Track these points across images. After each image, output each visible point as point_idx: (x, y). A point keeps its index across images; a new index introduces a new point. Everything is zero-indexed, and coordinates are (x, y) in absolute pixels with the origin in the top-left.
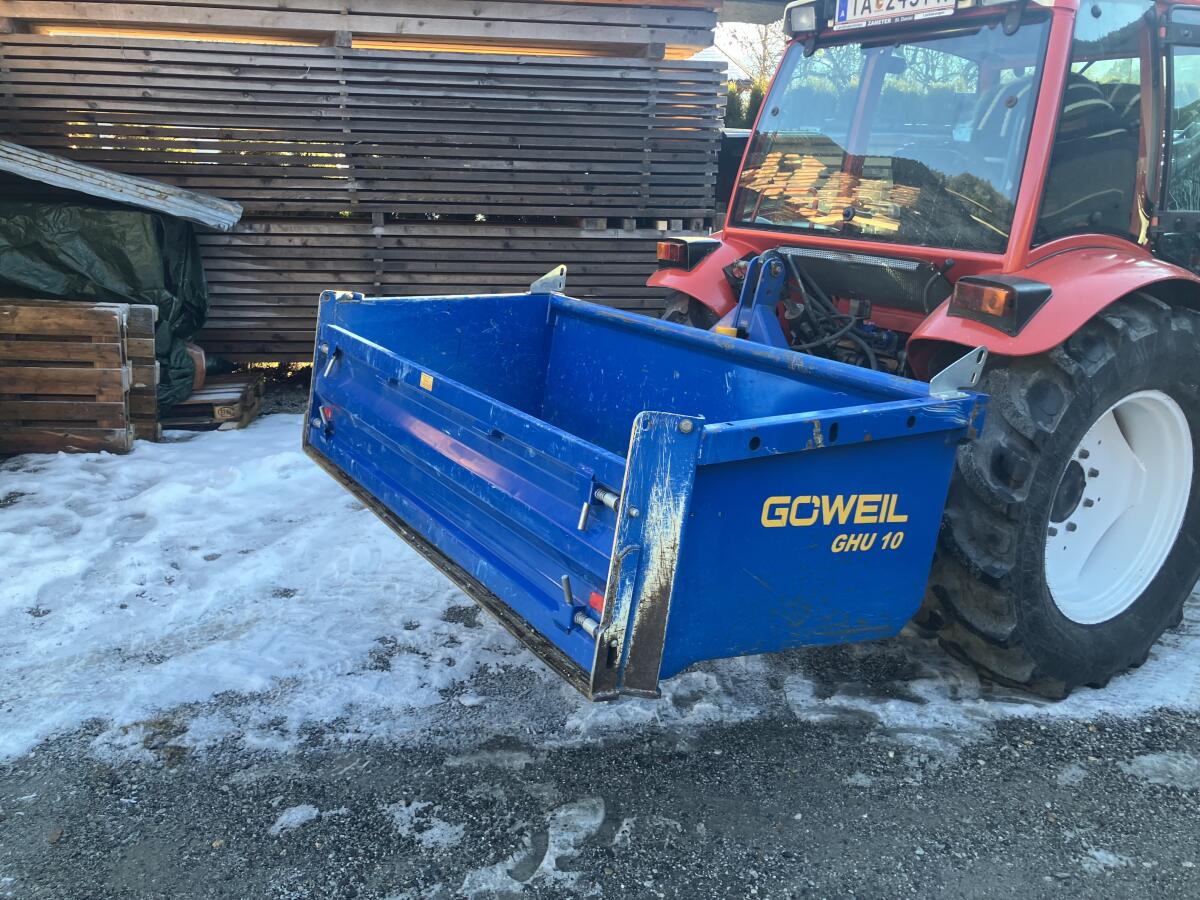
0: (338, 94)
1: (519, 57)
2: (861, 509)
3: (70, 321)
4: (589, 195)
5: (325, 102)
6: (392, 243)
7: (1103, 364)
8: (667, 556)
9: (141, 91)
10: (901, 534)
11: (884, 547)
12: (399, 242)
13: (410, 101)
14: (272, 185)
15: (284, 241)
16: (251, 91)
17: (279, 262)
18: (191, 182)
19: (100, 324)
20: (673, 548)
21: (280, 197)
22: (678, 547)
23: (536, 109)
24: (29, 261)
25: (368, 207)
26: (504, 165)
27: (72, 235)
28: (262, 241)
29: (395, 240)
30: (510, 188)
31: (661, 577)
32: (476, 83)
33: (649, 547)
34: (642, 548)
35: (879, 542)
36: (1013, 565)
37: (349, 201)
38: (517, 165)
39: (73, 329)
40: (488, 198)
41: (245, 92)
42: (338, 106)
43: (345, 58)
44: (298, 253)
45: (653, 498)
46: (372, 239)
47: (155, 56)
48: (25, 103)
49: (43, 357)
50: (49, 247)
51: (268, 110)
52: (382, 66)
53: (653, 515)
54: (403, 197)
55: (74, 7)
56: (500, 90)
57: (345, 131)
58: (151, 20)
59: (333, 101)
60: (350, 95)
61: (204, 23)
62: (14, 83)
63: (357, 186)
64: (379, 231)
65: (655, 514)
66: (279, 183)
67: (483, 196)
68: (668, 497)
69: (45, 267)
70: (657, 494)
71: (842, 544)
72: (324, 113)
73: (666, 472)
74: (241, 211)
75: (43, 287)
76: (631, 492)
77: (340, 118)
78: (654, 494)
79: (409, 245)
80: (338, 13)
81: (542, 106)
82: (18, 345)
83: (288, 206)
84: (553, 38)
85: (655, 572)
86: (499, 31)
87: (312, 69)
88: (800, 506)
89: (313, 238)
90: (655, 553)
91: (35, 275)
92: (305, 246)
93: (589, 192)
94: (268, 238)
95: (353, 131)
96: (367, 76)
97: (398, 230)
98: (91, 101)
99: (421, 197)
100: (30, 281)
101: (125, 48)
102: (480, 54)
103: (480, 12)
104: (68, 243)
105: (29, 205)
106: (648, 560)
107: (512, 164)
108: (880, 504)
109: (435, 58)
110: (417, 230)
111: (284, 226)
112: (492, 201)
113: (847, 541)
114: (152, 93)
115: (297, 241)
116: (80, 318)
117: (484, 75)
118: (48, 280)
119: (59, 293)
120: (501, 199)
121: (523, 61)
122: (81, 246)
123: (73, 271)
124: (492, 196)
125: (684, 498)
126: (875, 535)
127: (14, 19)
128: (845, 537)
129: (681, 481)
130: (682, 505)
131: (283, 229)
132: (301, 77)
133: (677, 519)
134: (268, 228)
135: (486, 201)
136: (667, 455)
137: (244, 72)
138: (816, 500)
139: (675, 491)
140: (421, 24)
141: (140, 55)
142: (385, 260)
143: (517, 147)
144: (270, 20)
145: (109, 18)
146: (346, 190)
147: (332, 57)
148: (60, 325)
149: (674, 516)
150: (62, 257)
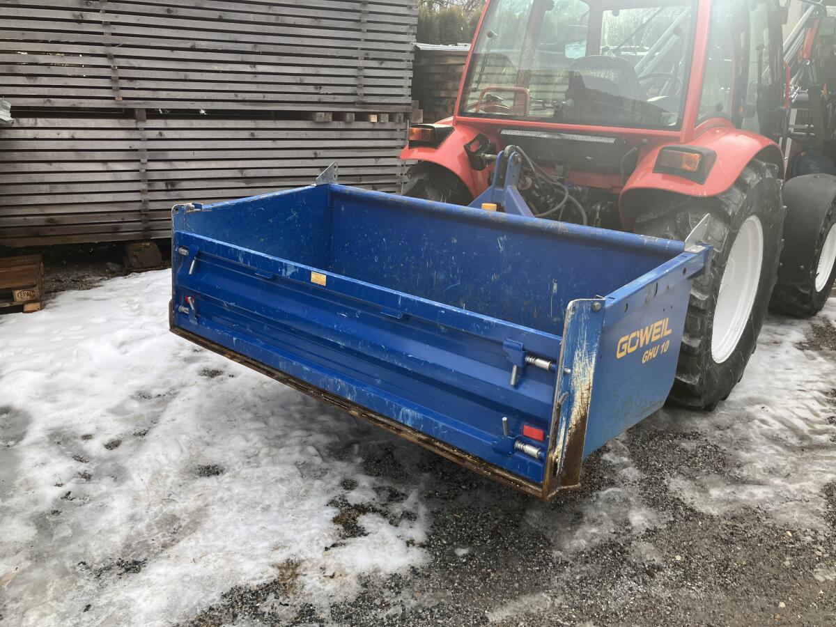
4: (319, 94)
8: (585, 395)
12: (161, 134)
20: (589, 390)
22: (591, 389)
25: (133, 104)
26: (248, 68)
31: (582, 410)
33: (574, 392)
34: (570, 394)
37: (112, 98)
45: (576, 358)
53: (576, 370)
54: (163, 95)
67: (232, 94)
68: (585, 356)
70: (578, 354)
73: (583, 339)
74: (9, 107)
76: (565, 358)
78: (576, 355)
83: (55, 102)
85: (578, 407)
90: (578, 395)
93: (317, 91)
99: (179, 95)
106: (573, 401)
107: (255, 67)
120: (247, 96)
125: (595, 355)
129: (593, 344)
130: (594, 360)
133: (591, 370)
135: (236, 99)
136: (584, 328)
139: (589, 352)
149: (589, 369)
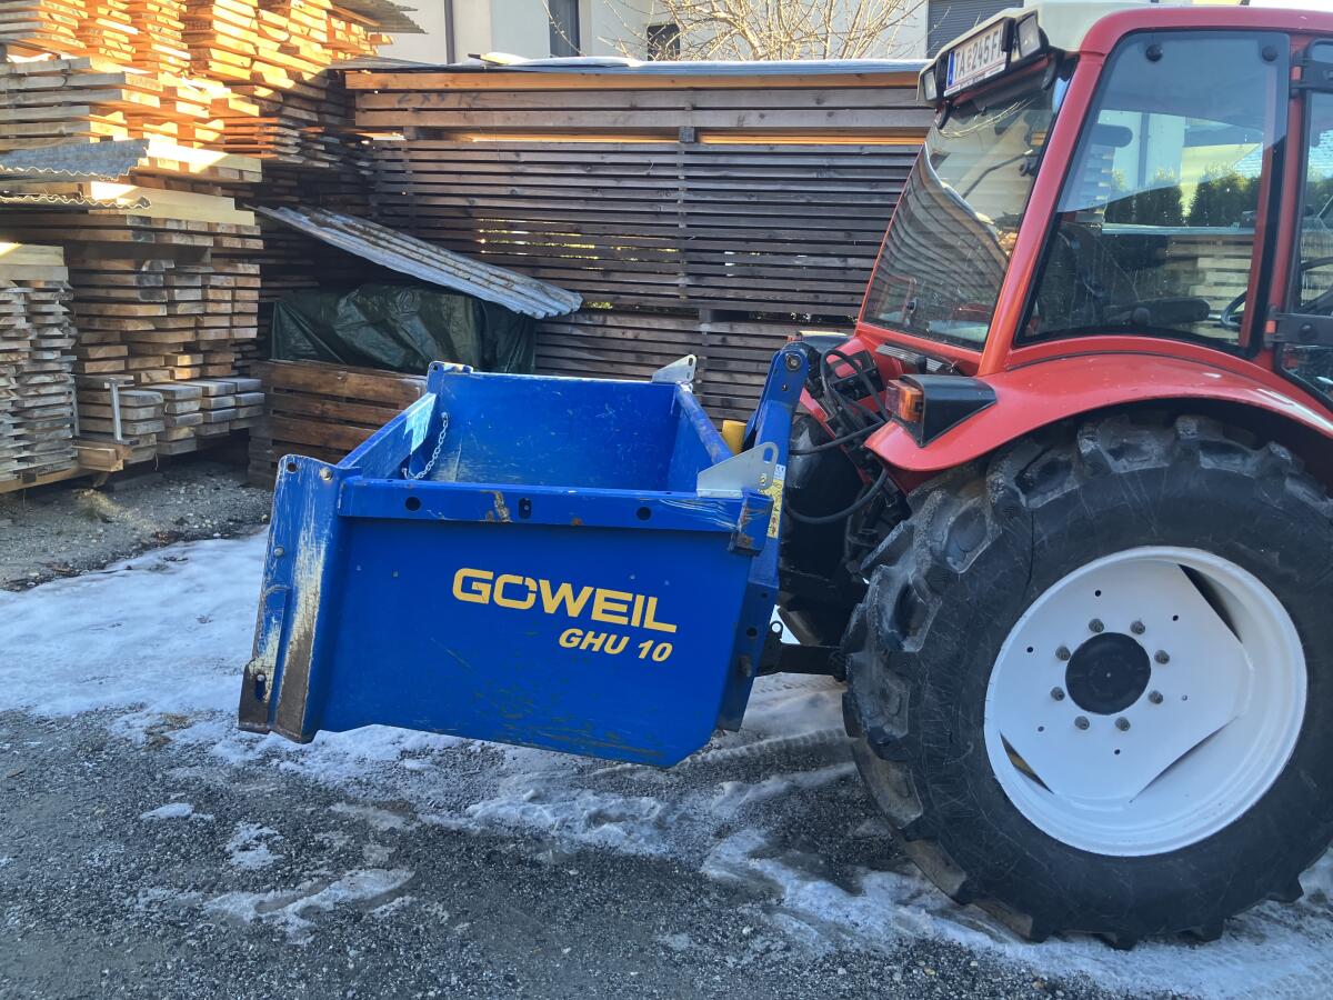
0: (677, 189)
1: (862, 146)
2: (599, 605)
3: (383, 389)
5: (665, 198)
6: (716, 340)
7: (1056, 496)
8: (311, 602)
9: (510, 188)
10: (669, 648)
11: (642, 656)
12: (724, 340)
13: (746, 196)
14: (611, 279)
15: (617, 333)
16: (599, 187)
17: (613, 353)
18: (543, 272)
19: (405, 393)
20: (315, 595)
21: (618, 291)
22: (319, 595)
23: (877, 202)
24: (380, 336)
25: (697, 303)
26: (837, 262)
27: (412, 314)
28: (599, 332)
29: (720, 337)
30: (841, 287)
31: (306, 622)
32: (814, 175)
33: (297, 592)
34: (291, 590)
35: (632, 649)
36: (906, 732)
37: (678, 297)
38: (852, 262)
39: (384, 396)
40: (817, 297)
41: (595, 188)
42: (676, 201)
43: (687, 153)
44: (629, 346)
45: (301, 542)
46: (698, 336)
47: (524, 157)
48: (422, 201)
49: (361, 418)
50: (393, 324)
51: (612, 206)
52: (722, 160)
54: (730, 294)
55: (465, 116)
56: (840, 183)
57: (681, 226)
58: (524, 124)
59: (673, 196)
60: (689, 189)
61: (566, 125)
62: (415, 183)
63: (687, 281)
64: (705, 328)
65: (303, 558)
66: (617, 277)
67: (812, 295)
68: (312, 543)
69: (391, 343)
70: (304, 539)
71: (576, 641)
72: (664, 208)
73: (311, 517)
74: (580, 302)
75: (385, 359)
76: (278, 531)
77: (676, 214)
78: (301, 539)
79: (733, 344)
80: (683, 109)
81: (883, 199)
82: (344, 405)
83: (624, 299)
84: (901, 125)
85: (301, 616)
86: (843, 120)
87: (655, 165)
88: (506, 585)
89: (644, 332)
90: (301, 597)
91: (383, 349)
92: (636, 340)
94: (604, 329)
95: (689, 226)
96: (706, 171)
97: (723, 328)
98: (471, 199)
99: (749, 295)
100: (376, 354)
101: (500, 151)
102: (821, 145)
103: (823, 101)
104: (409, 322)
105: (386, 287)
106: (296, 603)
107: (846, 261)
108: (631, 605)
109: (774, 151)
110: (742, 328)
111: (619, 318)
112: (820, 301)
113: (583, 637)
114: (519, 191)
115: (630, 334)
116: (390, 386)
117: (823, 167)
118: (390, 353)
119: (396, 365)
120: (830, 298)
121: (866, 151)
122: (417, 323)
123: (411, 348)
124: (821, 295)
125: (324, 545)
126: (625, 640)
127: (420, 127)
128: (579, 632)
129: (323, 529)
130: (323, 552)
131: (618, 322)
132: (645, 173)
133: (319, 566)
134: (605, 321)
135: (815, 301)
136: (312, 501)
137: (596, 169)
138: (531, 583)
139: (318, 538)
140: (762, 116)
141: (512, 157)
142: (709, 358)
143: (852, 243)
144: (622, 119)
145: (491, 125)
146: (677, 285)
147: (675, 153)
148: (376, 392)
149: (317, 563)
150: (402, 333)
